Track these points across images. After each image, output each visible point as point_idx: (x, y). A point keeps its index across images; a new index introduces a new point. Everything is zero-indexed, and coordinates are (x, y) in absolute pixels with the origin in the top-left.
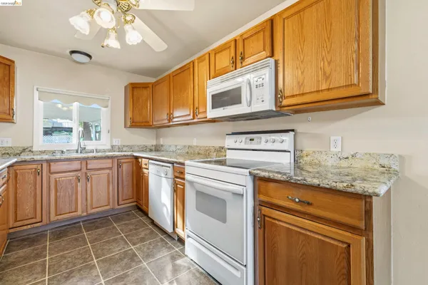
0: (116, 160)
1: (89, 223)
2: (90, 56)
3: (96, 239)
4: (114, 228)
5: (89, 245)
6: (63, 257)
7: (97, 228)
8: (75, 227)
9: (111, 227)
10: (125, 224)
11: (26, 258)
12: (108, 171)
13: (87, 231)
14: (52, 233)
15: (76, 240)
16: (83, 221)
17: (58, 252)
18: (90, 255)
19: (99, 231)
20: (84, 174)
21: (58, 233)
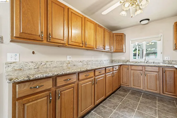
0: (161, 68)
1: (145, 95)
2: (148, 20)
3: (143, 102)
4: (156, 103)
5: (139, 103)
6: (128, 101)
7: (148, 98)
8: (139, 93)
9: (154, 102)
10: (163, 105)
11: (121, 95)
12: (156, 73)
13: (142, 97)
14: (132, 91)
15: (136, 98)
16: (144, 93)
17: (128, 99)
18: (136, 107)
19: (147, 100)
20: (144, 73)
21: (133, 92)
